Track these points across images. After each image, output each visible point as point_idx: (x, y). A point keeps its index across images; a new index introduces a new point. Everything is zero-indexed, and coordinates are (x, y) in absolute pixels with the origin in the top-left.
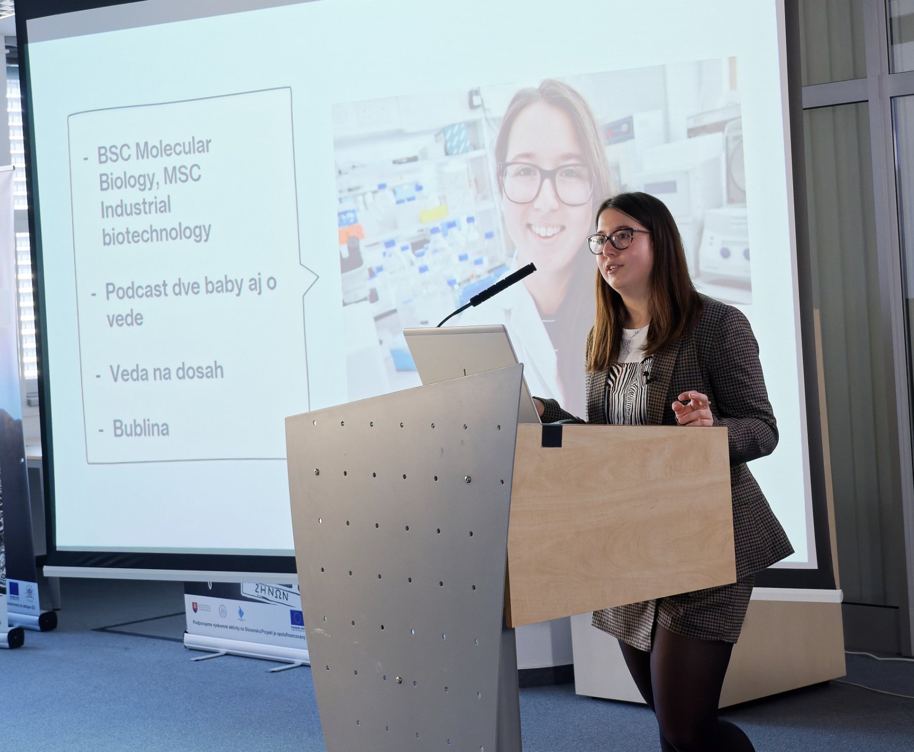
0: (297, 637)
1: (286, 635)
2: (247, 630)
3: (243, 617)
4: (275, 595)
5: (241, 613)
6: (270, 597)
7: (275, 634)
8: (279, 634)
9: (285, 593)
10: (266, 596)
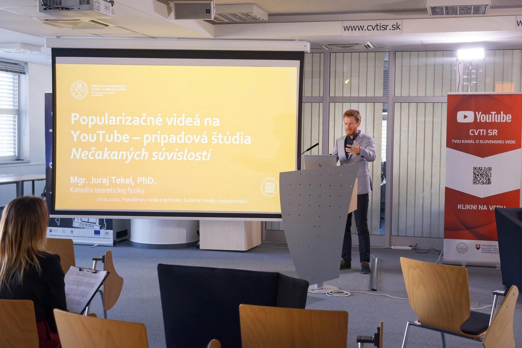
0: (96, 238)
1: (92, 237)
2: (74, 236)
3: (73, 233)
4: (88, 226)
5: (72, 232)
6: (86, 227)
7: (87, 237)
8: (89, 237)
9: (93, 225)
10: (84, 226)
